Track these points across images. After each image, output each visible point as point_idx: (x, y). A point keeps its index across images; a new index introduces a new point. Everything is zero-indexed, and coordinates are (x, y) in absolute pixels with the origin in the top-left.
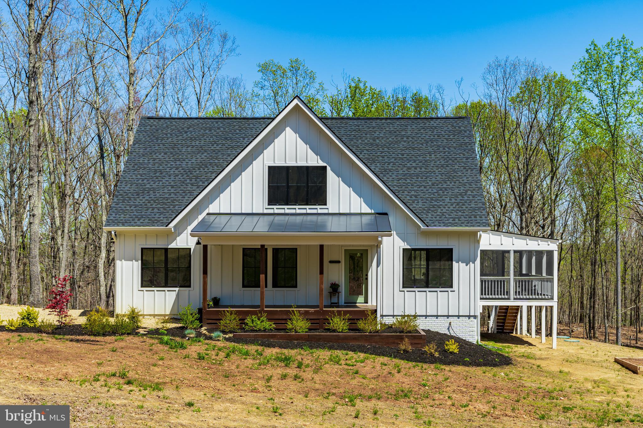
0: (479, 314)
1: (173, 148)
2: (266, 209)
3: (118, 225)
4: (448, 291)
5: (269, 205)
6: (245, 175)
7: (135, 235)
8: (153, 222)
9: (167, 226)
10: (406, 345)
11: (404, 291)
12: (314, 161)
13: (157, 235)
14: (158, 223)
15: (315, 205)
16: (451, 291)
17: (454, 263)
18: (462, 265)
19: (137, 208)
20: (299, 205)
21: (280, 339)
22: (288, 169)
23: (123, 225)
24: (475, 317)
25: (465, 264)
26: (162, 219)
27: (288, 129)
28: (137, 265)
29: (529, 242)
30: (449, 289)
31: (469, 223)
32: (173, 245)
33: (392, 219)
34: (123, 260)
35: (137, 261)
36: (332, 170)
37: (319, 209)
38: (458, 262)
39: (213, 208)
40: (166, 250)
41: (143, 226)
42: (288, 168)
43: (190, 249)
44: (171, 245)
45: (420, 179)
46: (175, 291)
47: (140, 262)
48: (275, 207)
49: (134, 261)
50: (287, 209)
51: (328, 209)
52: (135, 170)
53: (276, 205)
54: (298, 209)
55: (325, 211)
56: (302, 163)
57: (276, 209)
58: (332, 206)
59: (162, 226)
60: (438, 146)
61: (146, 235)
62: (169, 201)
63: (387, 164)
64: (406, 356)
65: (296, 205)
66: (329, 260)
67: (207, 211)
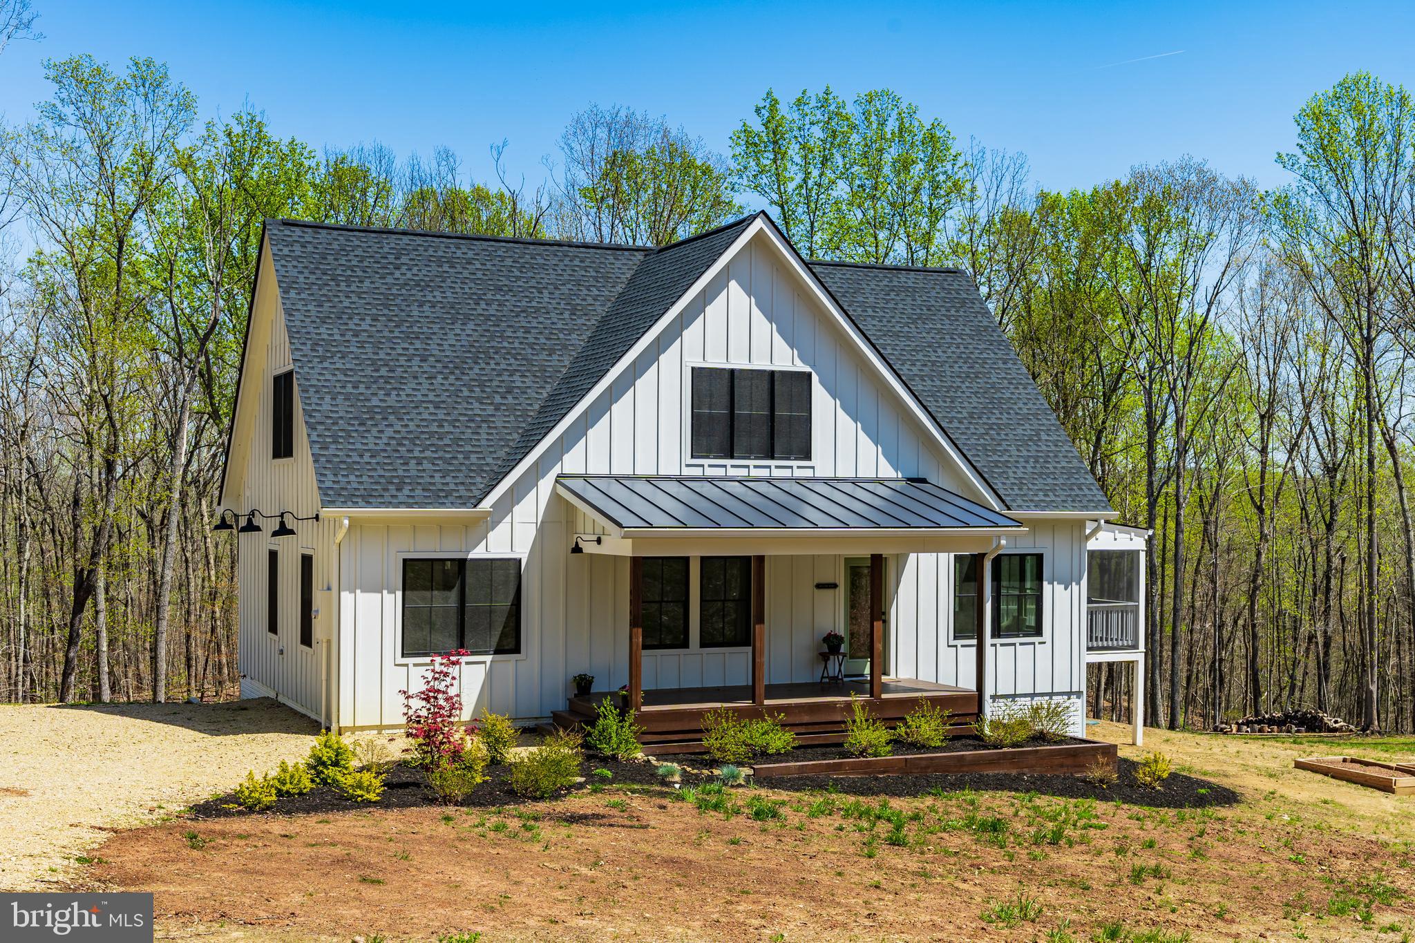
0: (1084, 689)
1: (386, 306)
2: (687, 466)
3: (355, 504)
4: (1034, 644)
5: (693, 456)
6: (645, 383)
7: (389, 527)
9: (475, 506)
11: (956, 646)
12: (785, 360)
13: (441, 526)
15: (788, 459)
16: (1040, 643)
17: (1045, 583)
18: (1059, 588)
19: (378, 459)
20: (756, 458)
22: (731, 376)
23: (369, 504)
24: (1079, 694)
25: (1063, 586)
26: (452, 487)
27: (733, 284)
28: (393, 602)
30: (1036, 639)
32: (478, 553)
34: (358, 591)
35: (392, 591)
36: (821, 382)
37: (797, 469)
38: (1051, 583)
39: (572, 462)
40: (462, 563)
41: (410, 506)
42: (732, 373)
43: (520, 560)
44: (475, 551)
46: (484, 662)
47: (399, 594)
48: (706, 462)
49: (385, 592)
50: (734, 468)
51: (813, 468)
52: (323, 359)
53: (707, 457)
54: (753, 467)
55: (808, 473)
56: (761, 363)
57: (712, 467)
58: (822, 463)
59: (464, 504)
61: (415, 526)
65: (749, 458)
66: (816, 581)
67: (556, 470)
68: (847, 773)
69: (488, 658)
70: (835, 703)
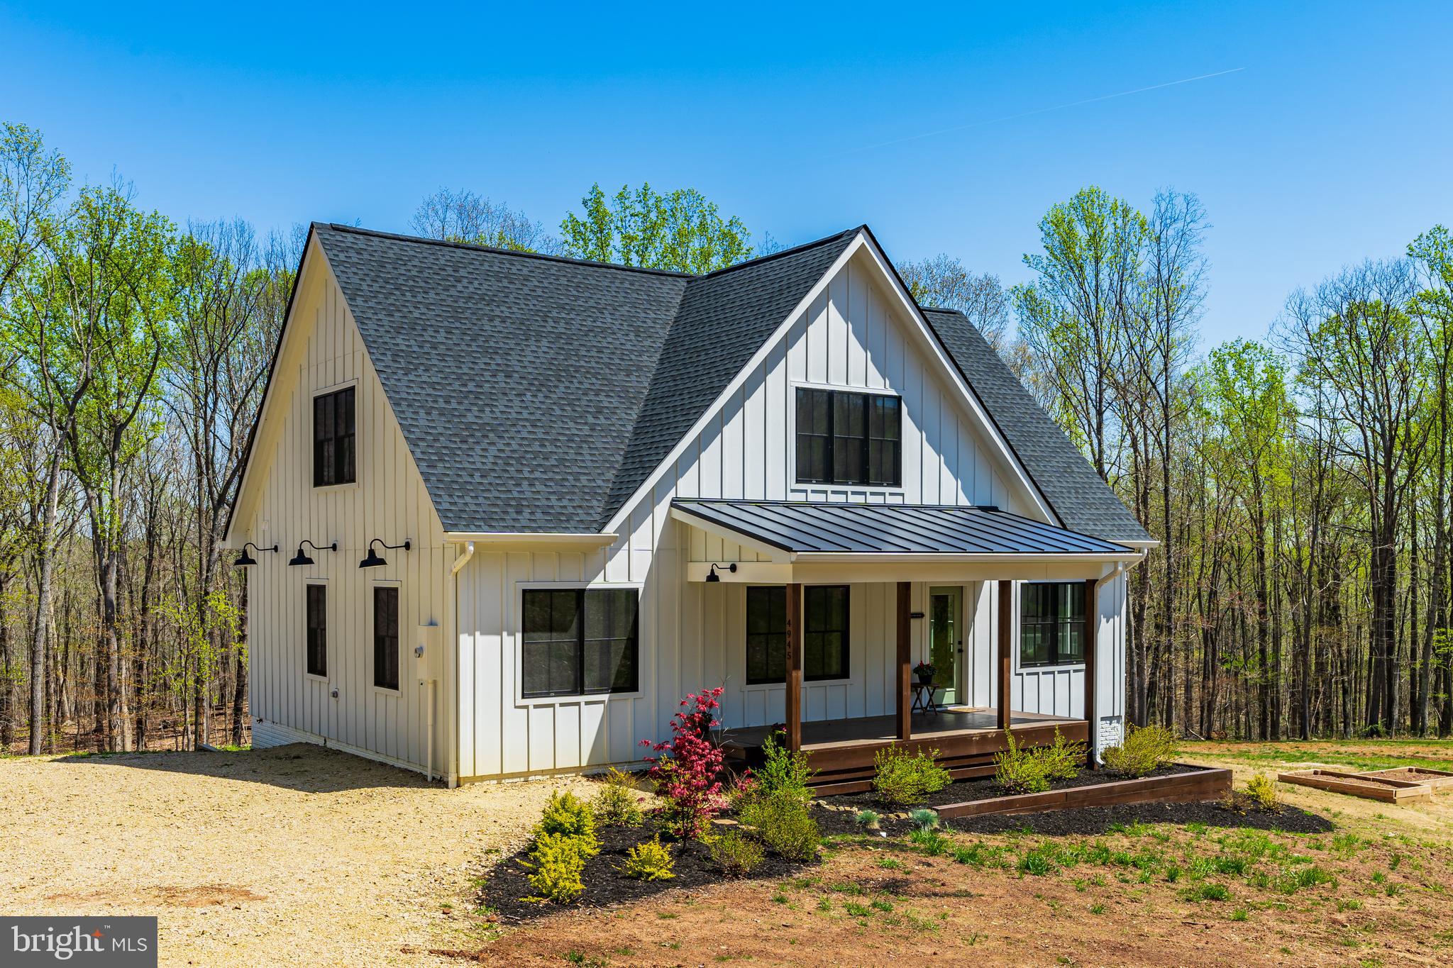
1: (457, 319)
2: (793, 491)
3: (479, 528)
5: (797, 482)
6: (753, 404)
7: (508, 554)
8: (559, 521)
9: (599, 531)
11: (1022, 674)
12: (878, 385)
13: (561, 553)
14: (573, 523)
15: (881, 485)
19: (490, 479)
20: (854, 484)
22: (831, 397)
23: (492, 528)
24: (1118, 718)
26: (571, 510)
27: (832, 307)
28: (512, 644)
32: (597, 582)
34: (477, 633)
35: (512, 633)
37: (889, 496)
39: (686, 487)
40: (580, 593)
41: (534, 530)
42: (831, 394)
43: (637, 591)
44: (595, 581)
46: (602, 702)
47: (519, 636)
48: (809, 487)
49: (504, 634)
50: (833, 494)
51: (903, 494)
52: (407, 371)
53: (810, 482)
54: (851, 494)
55: (897, 500)
56: (857, 386)
57: (816, 493)
58: (910, 488)
59: (587, 529)
61: (535, 553)
65: (846, 484)
67: (672, 494)
68: (1017, 811)
69: (605, 697)
70: (971, 736)
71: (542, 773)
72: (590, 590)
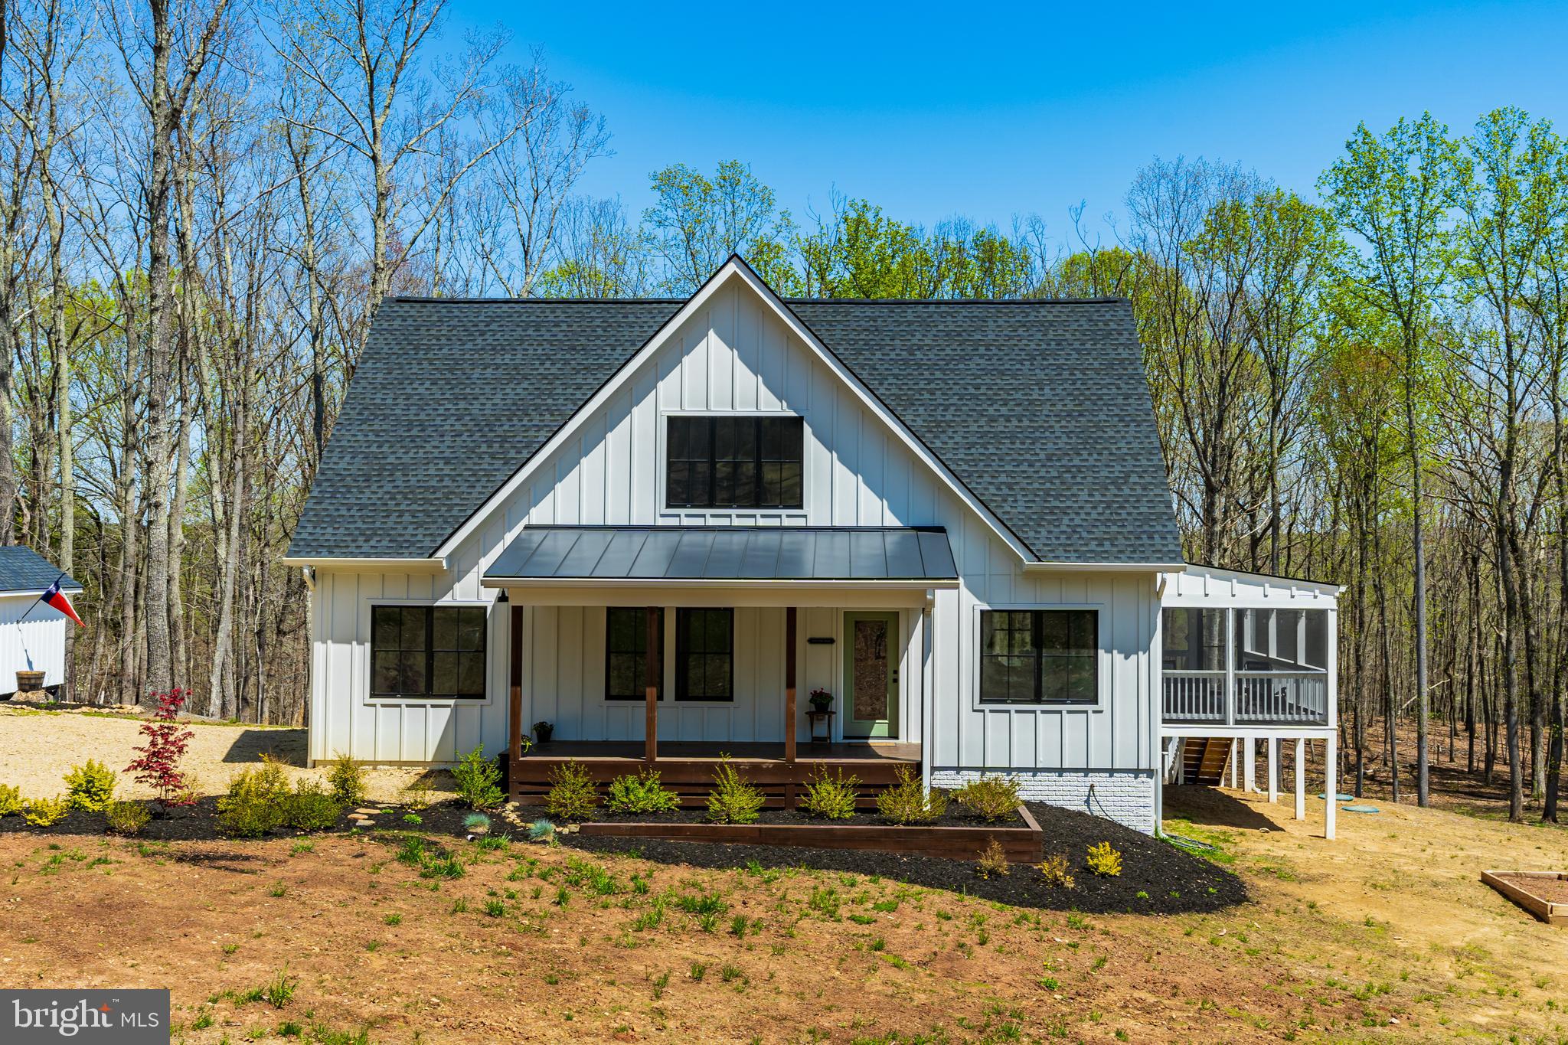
0: (1157, 767)
1: (451, 371)
2: (662, 516)
3: (319, 554)
4: (1086, 712)
5: (668, 506)
6: (615, 435)
7: (359, 576)
8: (399, 547)
9: (430, 556)
10: (993, 859)
11: (983, 711)
12: (772, 407)
13: (409, 576)
14: (412, 549)
15: (776, 507)
16: (1094, 712)
17: (1101, 652)
18: (1122, 657)
19: (364, 513)
20: (739, 507)
21: (692, 839)
22: (713, 424)
23: (331, 553)
26: (420, 537)
27: (713, 335)
29: (1269, 590)
30: (1090, 708)
31: (1136, 552)
32: (446, 601)
33: (955, 541)
36: (814, 431)
37: (786, 518)
39: (539, 514)
40: (430, 610)
41: (378, 555)
42: (713, 421)
43: (485, 608)
44: (445, 599)
45: (1018, 445)
46: (448, 706)
48: (682, 512)
50: (710, 517)
51: (805, 516)
52: (364, 422)
53: (684, 507)
54: (736, 517)
56: (745, 409)
57: (685, 517)
58: (815, 511)
59: (420, 555)
60: (1059, 367)
61: (383, 575)
62: (438, 495)
63: (941, 408)
64: (996, 889)
65: (730, 507)
66: (808, 637)
67: (525, 522)
69: (451, 702)
71: (390, 763)
72: (438, 607)
